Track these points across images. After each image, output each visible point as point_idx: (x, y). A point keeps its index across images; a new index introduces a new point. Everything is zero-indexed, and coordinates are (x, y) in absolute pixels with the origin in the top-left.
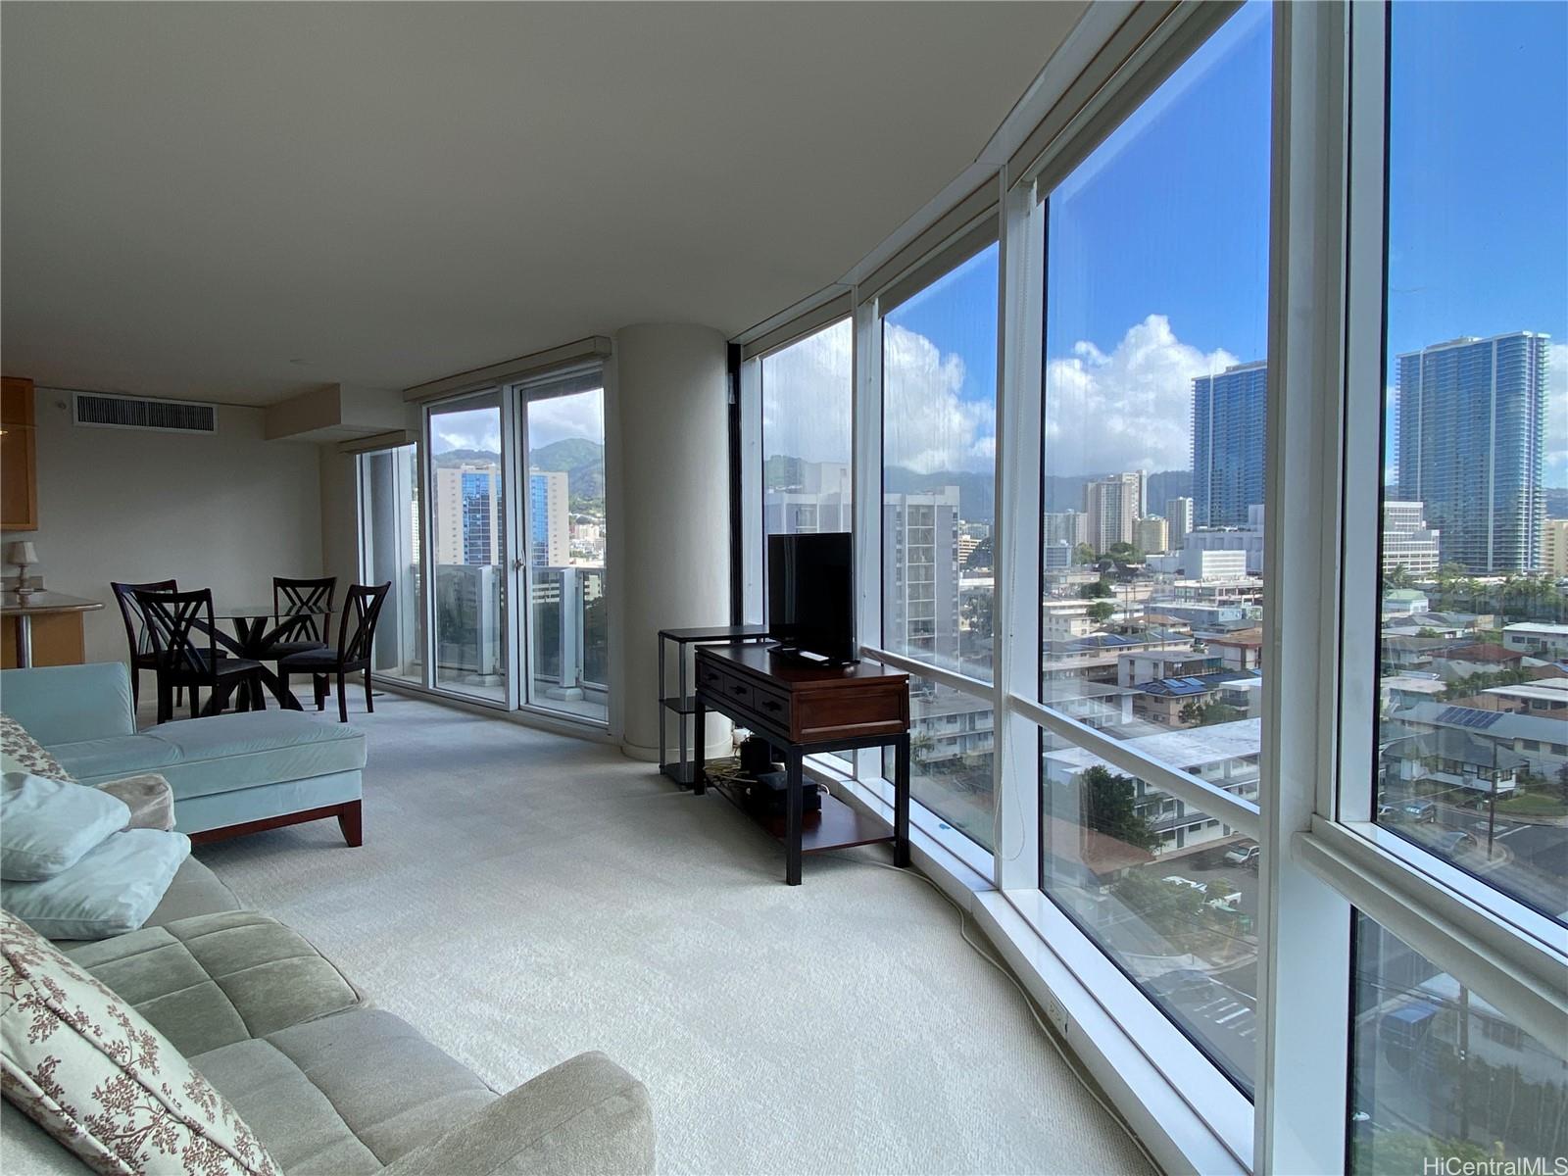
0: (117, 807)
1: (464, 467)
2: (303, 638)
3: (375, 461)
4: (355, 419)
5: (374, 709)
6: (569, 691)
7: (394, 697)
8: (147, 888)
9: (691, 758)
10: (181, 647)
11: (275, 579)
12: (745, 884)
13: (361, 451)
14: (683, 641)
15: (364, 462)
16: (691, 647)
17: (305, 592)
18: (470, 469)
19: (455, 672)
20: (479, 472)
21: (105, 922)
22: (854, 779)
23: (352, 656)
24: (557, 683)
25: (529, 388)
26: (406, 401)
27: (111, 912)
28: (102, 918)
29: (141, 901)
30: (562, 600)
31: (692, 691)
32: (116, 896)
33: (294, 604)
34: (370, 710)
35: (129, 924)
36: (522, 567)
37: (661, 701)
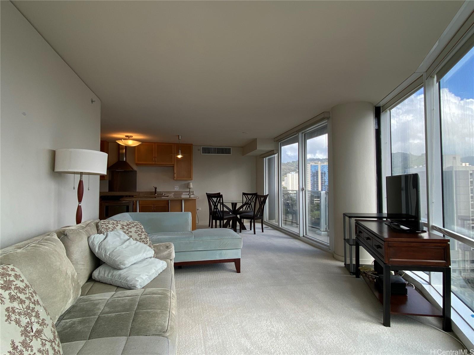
0: (149, 250)
1: (311, 163)
2: (249, 209)
3: (269, 160)
4: (261, 148)
5: (264, 231)
6: (323, 233)
7: (271, 228)
8: (147, 277)
9: (354, 262)
10: (216, 210)
11: (243, 193)
12: (364, 320)
13: (265, 157)
14: (350, 217)
15: (266, 160)
16: (353, 220)
17: (250, 197)
18: (313, 164)
19: (291, 223)
20: (316, 164)
21: (131, 285)
22: (430, 284)
23: (257, 215)
24: (319, 229)
25: (307, 133)
26: (274, 141)
27: (133, 282)
28: (131, 283)
29: (142, 280)
30: (321, 202)
31: (354, 237)
32: (136, 277)
33: (247, 200)
34: (263, 231)
35: (137, 287)
36: (304, 190)
37: (345, 239)
